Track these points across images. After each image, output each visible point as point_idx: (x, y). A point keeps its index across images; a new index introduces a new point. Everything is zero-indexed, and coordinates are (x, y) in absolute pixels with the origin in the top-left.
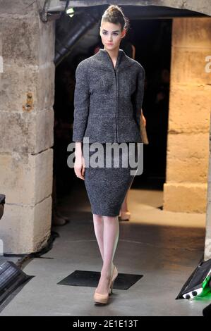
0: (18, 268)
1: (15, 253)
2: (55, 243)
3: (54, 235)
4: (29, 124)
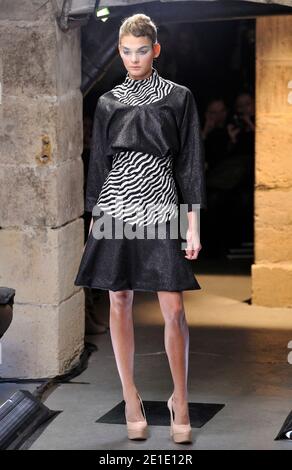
1: (32, 377)
2: (91, 360)
3: (89, 348)
4: (47, 183)
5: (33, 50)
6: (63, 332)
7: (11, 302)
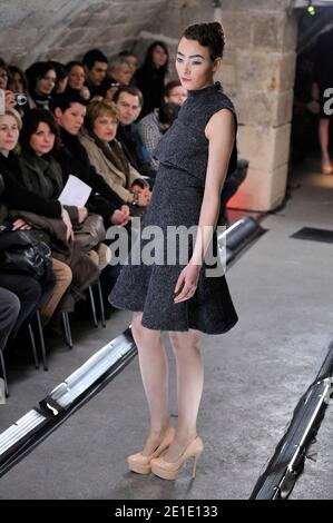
0: (257, 222)
1: (255, 209)
2: (288, 203)
3: (287, 196)
4: (272, 102)
5: (272, 27)
6: (274, 185)
7: (247, 166)
